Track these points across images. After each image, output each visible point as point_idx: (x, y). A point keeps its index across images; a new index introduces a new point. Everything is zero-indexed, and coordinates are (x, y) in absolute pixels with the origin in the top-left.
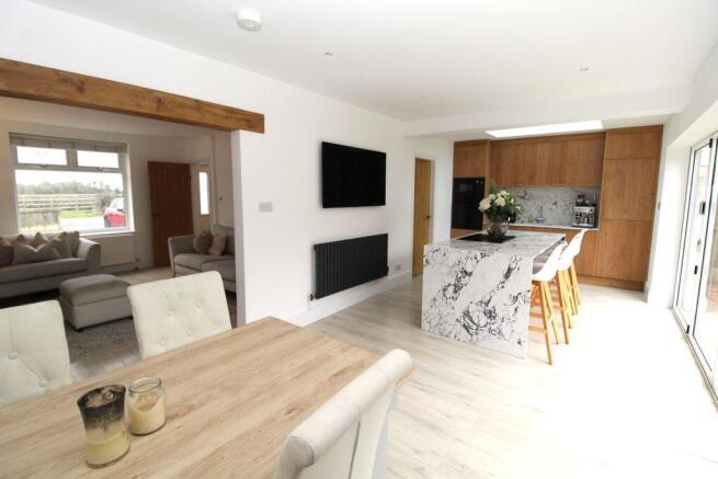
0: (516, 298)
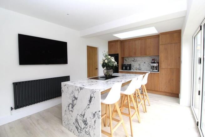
0: (94, 115)
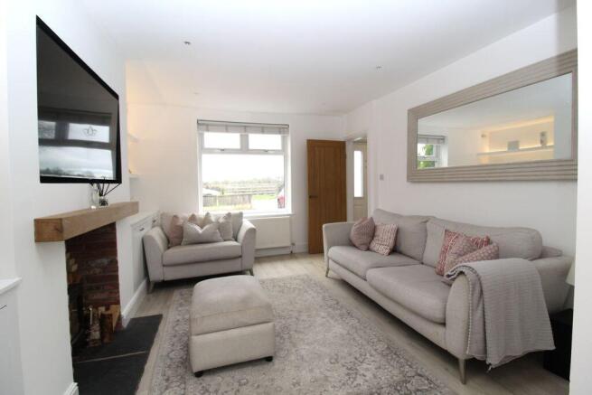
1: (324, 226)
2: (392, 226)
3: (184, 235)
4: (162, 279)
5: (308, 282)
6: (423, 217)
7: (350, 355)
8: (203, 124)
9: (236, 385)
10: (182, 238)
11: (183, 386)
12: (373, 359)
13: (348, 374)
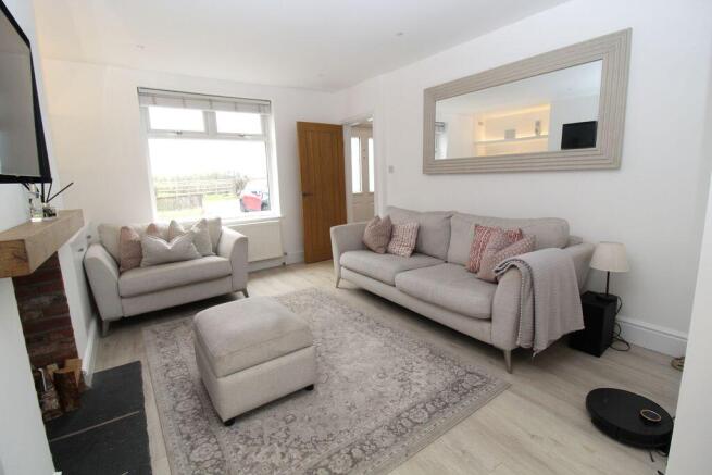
1: (332, 229)
2: (412, 225)
3: (144, 253)
4: (120, 315)
5: (318, 296)
6: (446, 213)
7: (396, 366)
8: (148, 95)
9: (282, 424)
10: (142, 257)
11: (213, 440)
12: (419, 366)
13: (402, 386)
